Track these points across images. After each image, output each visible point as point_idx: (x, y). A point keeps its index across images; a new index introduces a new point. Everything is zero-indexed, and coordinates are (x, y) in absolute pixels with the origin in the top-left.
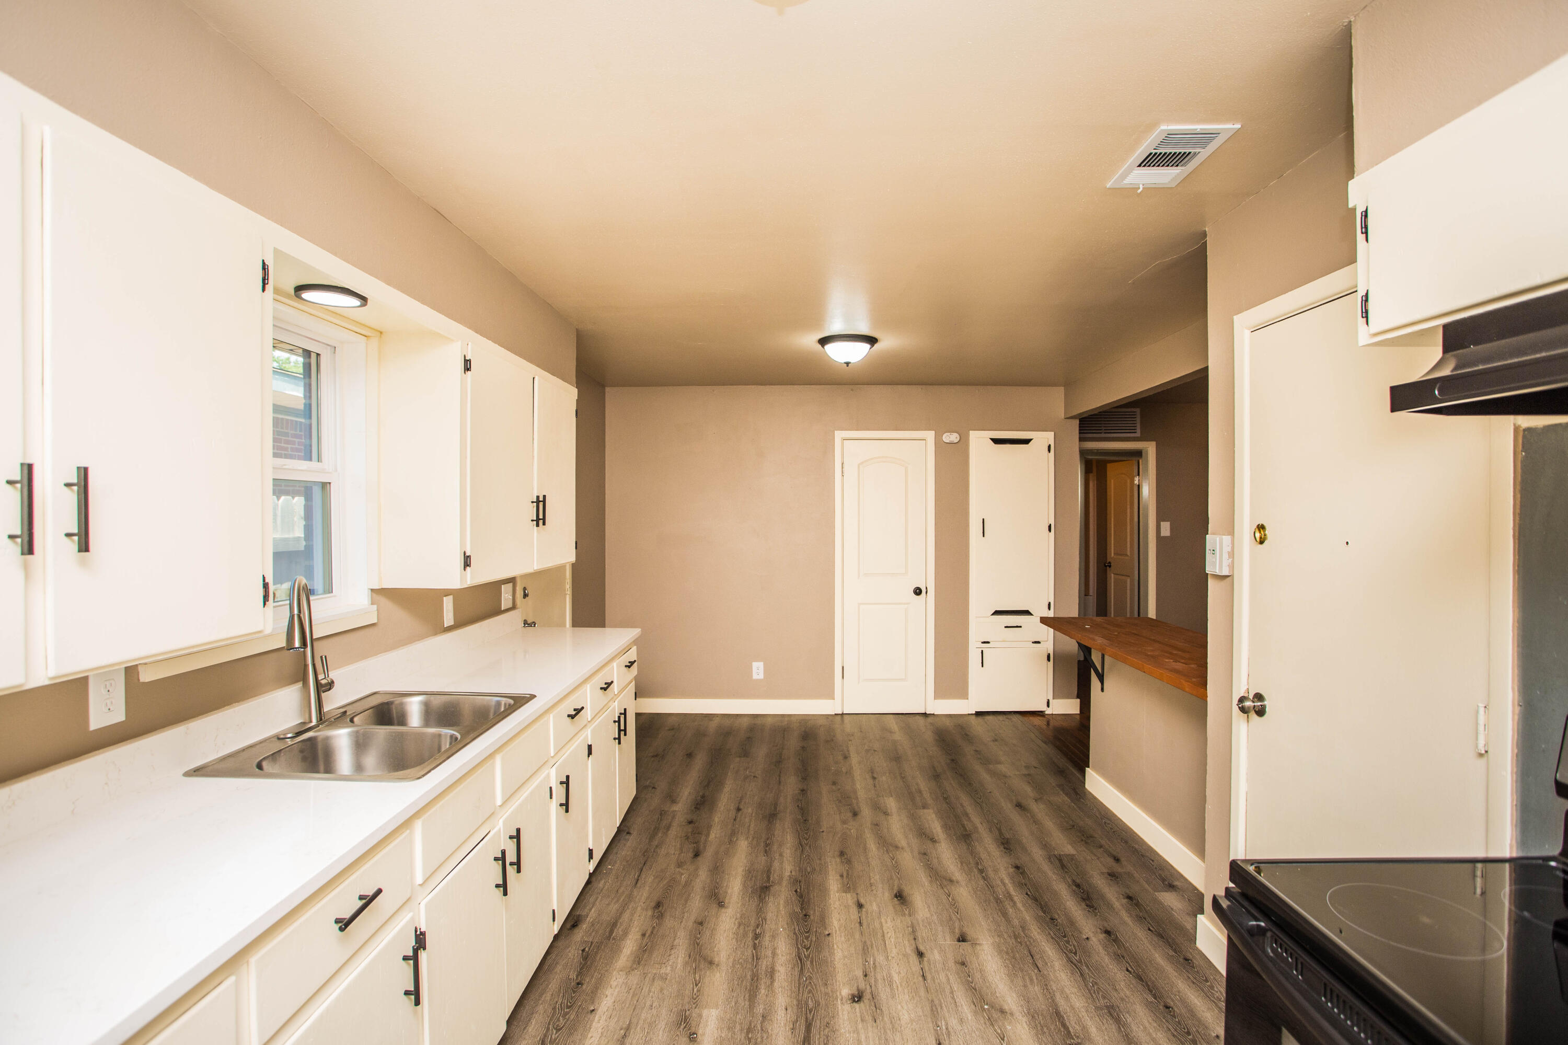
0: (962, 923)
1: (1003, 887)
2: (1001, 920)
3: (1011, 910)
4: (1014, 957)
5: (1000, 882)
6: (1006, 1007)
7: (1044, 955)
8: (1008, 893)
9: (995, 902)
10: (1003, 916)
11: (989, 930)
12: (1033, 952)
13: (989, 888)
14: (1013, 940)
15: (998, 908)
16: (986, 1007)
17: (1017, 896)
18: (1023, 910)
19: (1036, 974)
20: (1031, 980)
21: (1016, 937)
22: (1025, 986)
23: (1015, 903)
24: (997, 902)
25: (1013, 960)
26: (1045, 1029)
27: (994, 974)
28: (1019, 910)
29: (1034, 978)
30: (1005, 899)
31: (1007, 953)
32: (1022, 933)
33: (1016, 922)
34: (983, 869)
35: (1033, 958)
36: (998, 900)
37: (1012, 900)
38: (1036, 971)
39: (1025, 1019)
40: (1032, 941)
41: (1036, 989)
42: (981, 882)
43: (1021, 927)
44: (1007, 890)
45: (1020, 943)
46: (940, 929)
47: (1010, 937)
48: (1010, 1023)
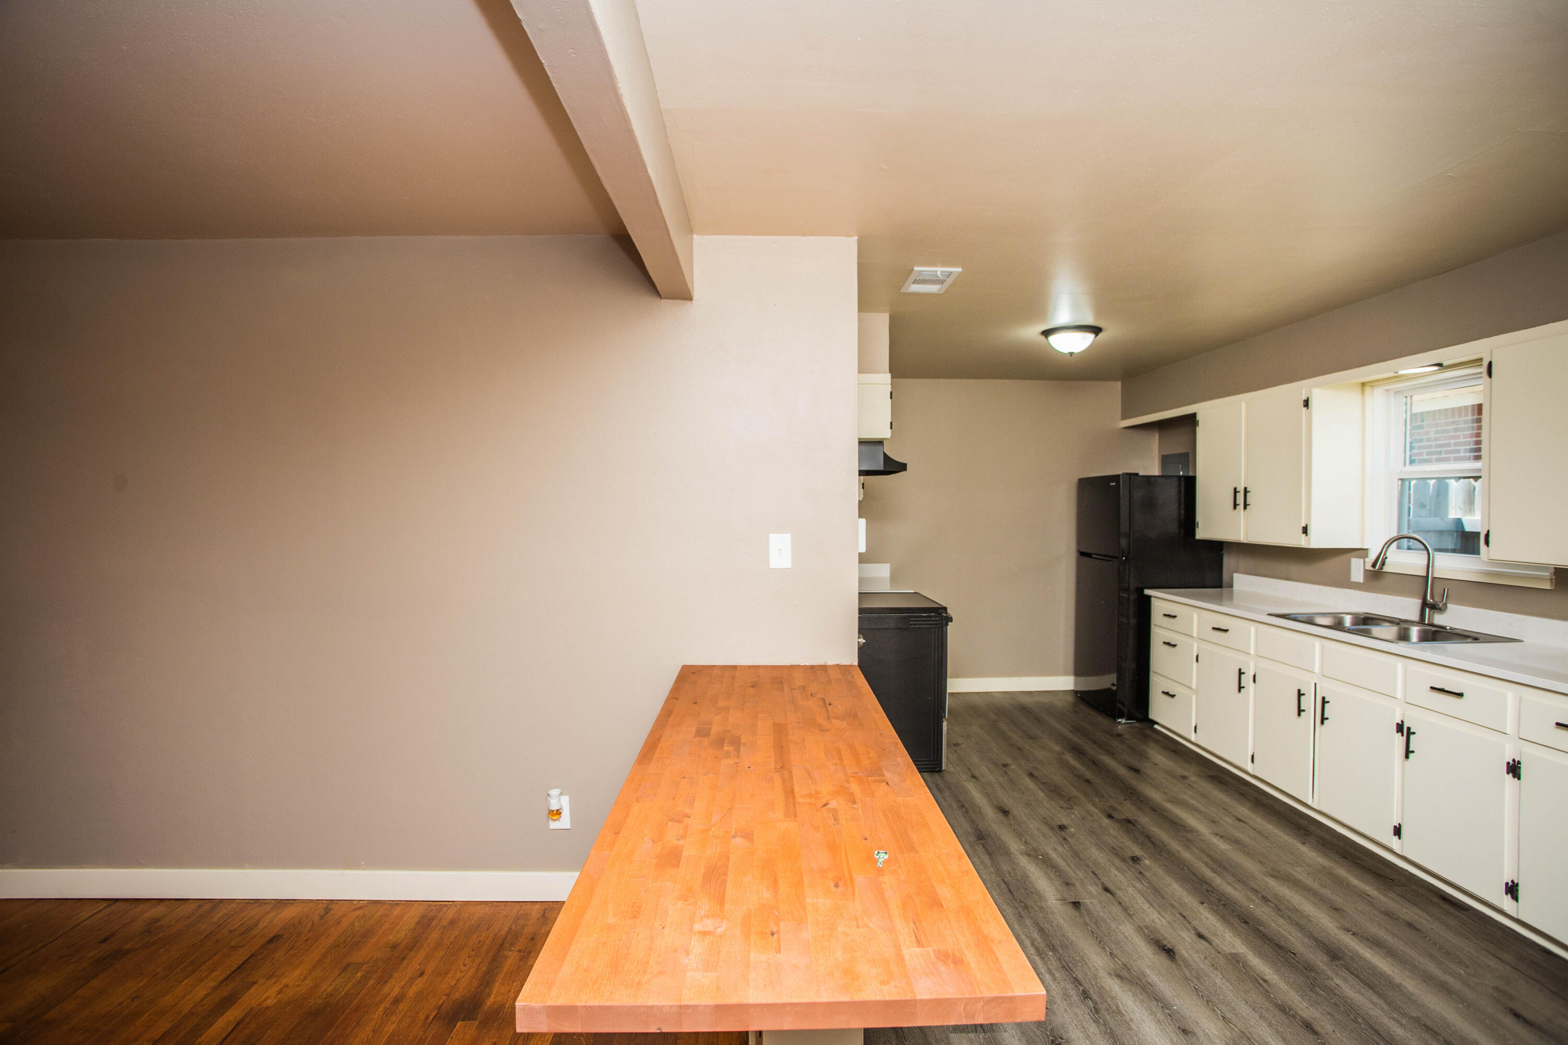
0: (1083, 920)
1: (1051, 967)
2: (1043, 924)
3: (1036, 936)
4: (1026, 890)
5: (1056, 975)
6: (1026, 857)
7: (999, 891)
8: (1042, 959)
9: (1055, 945)
10: (1042, 928)
11: (1053, 913)
12: (1009, 894)
13: (1068, 966)
14: (1028, 904)
15: (1051, 938)
16: (1041, 857)
17: (1031, 954)
18: (1022, 936)
19: (1006, 877)
20: (1009, 873)
21: (1026, 907)
22: (1014, 869)
23: (1033, 945)
24: (1053, 945)
25: (1026, 887)
26: (999, 847)
27: (1040, 877)
28: (1027, 936)
29: (1007, 875)
30: (1045, 949)
31: (1032, 893)
32: (1020, 910)
33: (1028, 922)
34: (1085, 1000)
35: (1009, 889)
36: (1053, 949)
37: (1037, 949)
38: (1006, 880)
39: (1012, 851)
40: (1011, 903)
41: (1005, 867)
42: (1080, 975)
43: (1022, 917)
44: (1045, 963)
45: (1022, 902)
46: (1102, 914)
47: (1032, 907)
48: (1022, 849)
